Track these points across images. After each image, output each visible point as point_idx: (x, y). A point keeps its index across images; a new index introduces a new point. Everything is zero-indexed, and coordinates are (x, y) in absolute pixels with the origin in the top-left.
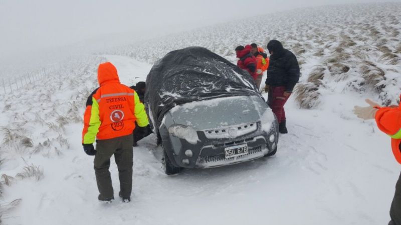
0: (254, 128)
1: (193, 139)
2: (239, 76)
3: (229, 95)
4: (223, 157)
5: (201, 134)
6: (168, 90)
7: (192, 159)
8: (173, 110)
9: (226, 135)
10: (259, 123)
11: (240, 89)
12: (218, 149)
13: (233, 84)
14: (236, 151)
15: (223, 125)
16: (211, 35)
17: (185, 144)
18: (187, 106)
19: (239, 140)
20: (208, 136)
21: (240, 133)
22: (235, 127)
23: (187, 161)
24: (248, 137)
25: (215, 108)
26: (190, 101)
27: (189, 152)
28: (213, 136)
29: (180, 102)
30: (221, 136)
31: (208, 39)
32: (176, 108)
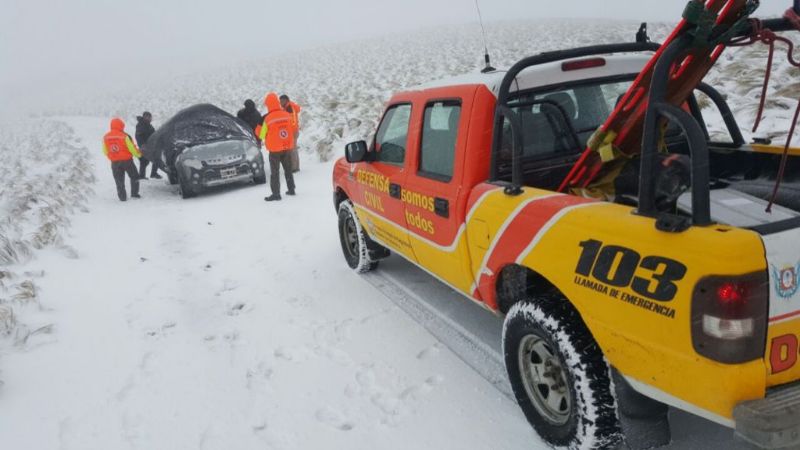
0: (241, 158)
1: (199, 166)
2: (240, 127)
3: (228, 139)
4: (219, 177)
5: (204, 163)
6: (179, 138)
7: (199, 180)
8: (185, 151)
9: (221, 163)
10: (244, 156)
11: (238, 136)
12: (216, 172)
13: (232, 132)
14: (228, 173)
15: (219, 157)
16: (270, 76)
17: (194, 170)
18: (194, 148)
19: (230, 166)
20: (209, 163)
21: (230, 161)
22: (227, 158)
23: (196, 183)
24: (236, 164)
25: (215, 148)
26: (197, 144)
27: (197, 176)
28: (212, 163)
29: (189, 146)
30: (218, 163)
31: (264, 82)
32: (187, 149)
